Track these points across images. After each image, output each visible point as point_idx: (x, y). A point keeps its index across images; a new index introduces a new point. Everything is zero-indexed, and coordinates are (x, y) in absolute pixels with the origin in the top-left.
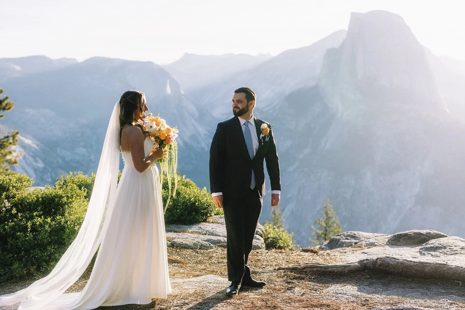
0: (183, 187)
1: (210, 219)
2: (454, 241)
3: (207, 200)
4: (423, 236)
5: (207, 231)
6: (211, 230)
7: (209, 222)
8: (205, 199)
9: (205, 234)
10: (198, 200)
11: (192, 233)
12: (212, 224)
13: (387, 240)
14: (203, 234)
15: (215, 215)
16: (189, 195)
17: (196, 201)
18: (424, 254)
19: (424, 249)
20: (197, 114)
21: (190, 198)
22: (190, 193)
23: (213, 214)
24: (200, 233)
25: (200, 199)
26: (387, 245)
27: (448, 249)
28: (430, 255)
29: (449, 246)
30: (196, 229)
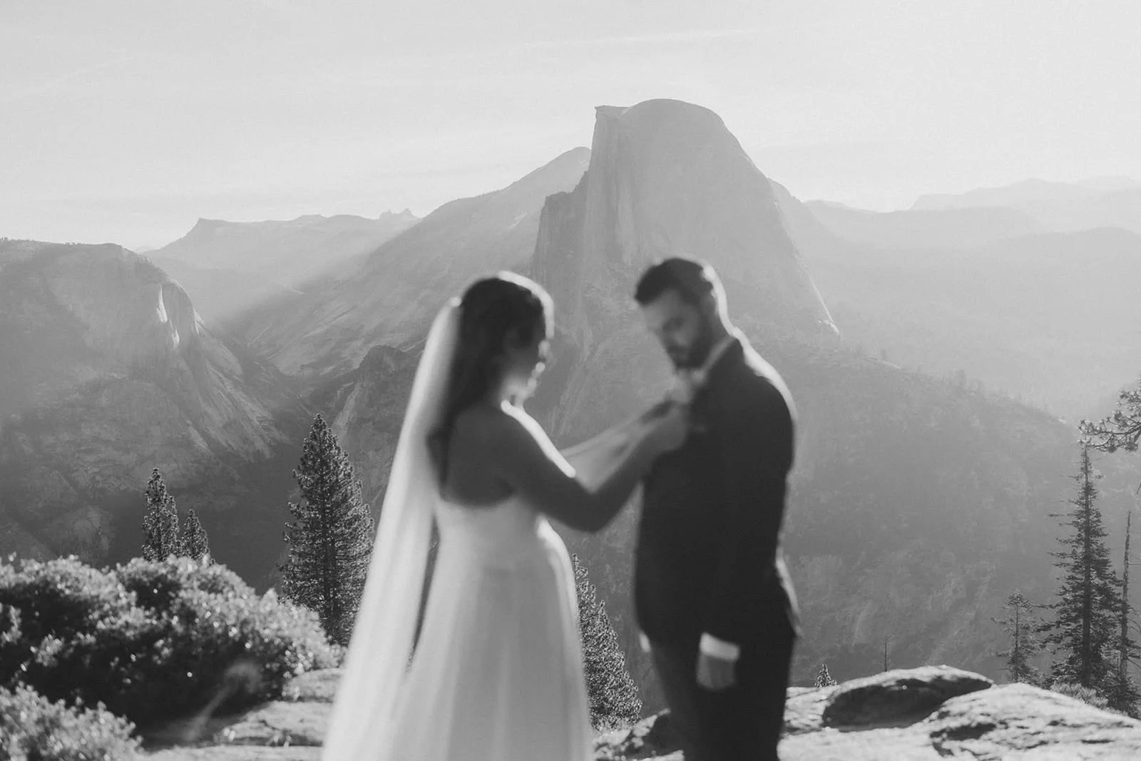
0: (203, 594)
1: (294, 689)
2: (1023, 701)
3: (279, 629)
4: (926, 689)
5: (285, 732)
6: (297, 728)
7: (289, 699)
8: (275, 626)
9: (281, 744)
10: (253, 631)
11: (239, 742)
12: (300, 704)
13: (821, 708)
14: (273, 745)
15: (307, 670)
16: (222, 617)
17: (244, 638)
18: (950, 752)
19: (945, 735)
20: (238, 370)
21: (227, 629)
22: (225, 611)
23: (299, 669)
24: (261, 741)
25: (258, 626)
26: (824, 725)
27: (1013, 730)
28: (968, 755)
29: (1016, 719)
30: (251, 728)
